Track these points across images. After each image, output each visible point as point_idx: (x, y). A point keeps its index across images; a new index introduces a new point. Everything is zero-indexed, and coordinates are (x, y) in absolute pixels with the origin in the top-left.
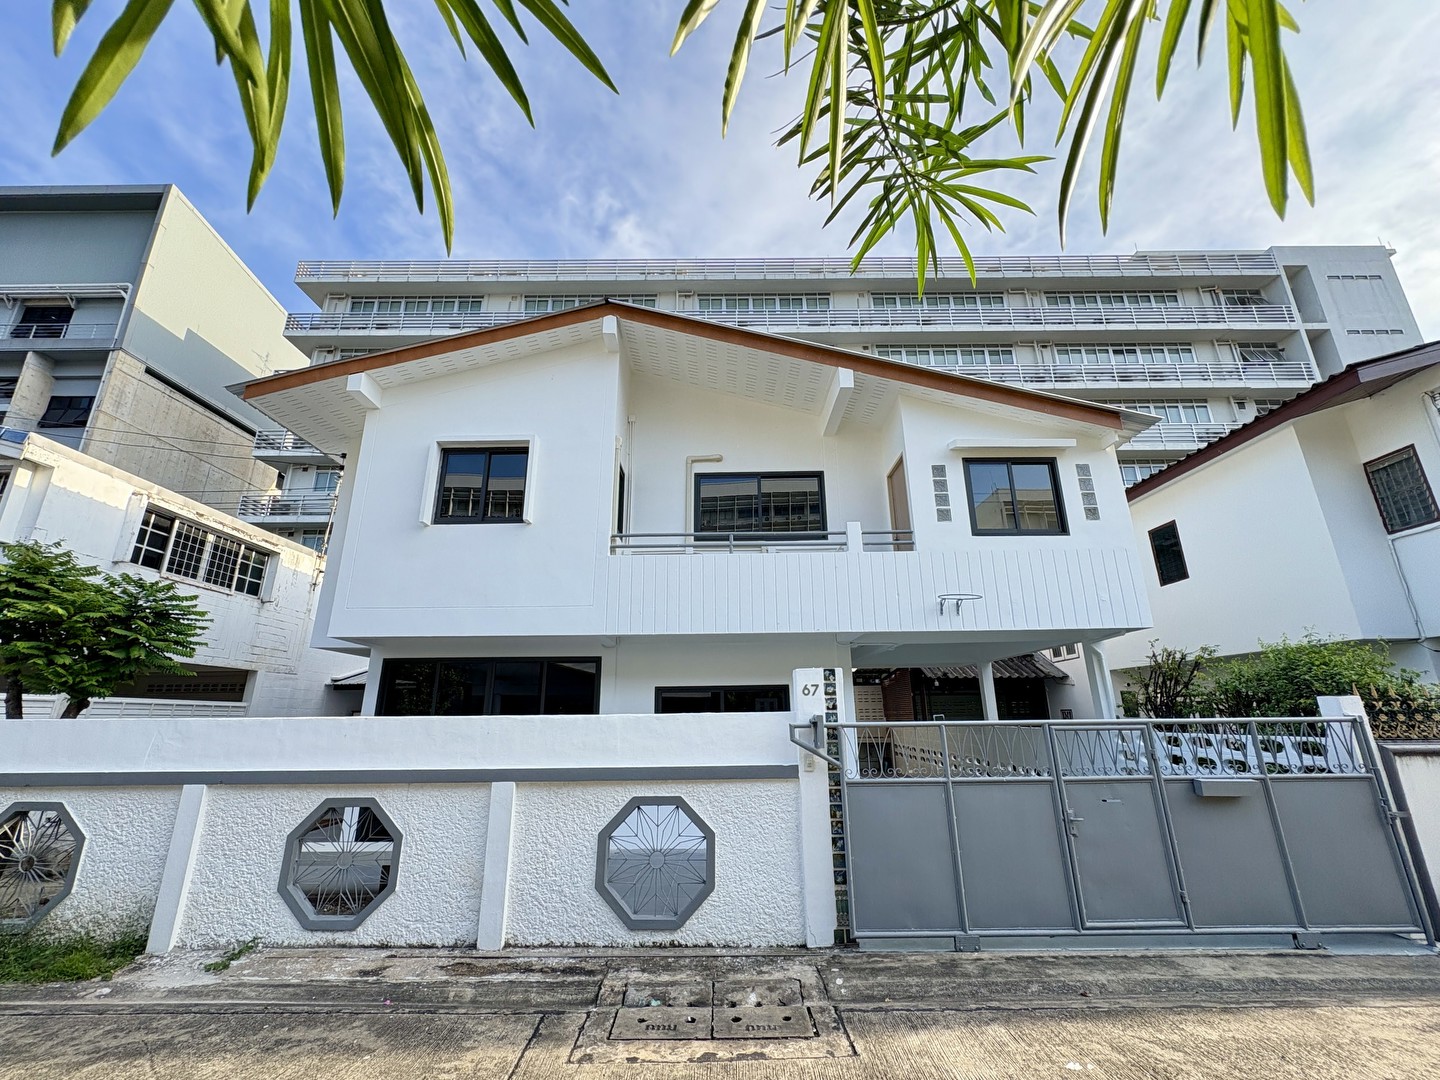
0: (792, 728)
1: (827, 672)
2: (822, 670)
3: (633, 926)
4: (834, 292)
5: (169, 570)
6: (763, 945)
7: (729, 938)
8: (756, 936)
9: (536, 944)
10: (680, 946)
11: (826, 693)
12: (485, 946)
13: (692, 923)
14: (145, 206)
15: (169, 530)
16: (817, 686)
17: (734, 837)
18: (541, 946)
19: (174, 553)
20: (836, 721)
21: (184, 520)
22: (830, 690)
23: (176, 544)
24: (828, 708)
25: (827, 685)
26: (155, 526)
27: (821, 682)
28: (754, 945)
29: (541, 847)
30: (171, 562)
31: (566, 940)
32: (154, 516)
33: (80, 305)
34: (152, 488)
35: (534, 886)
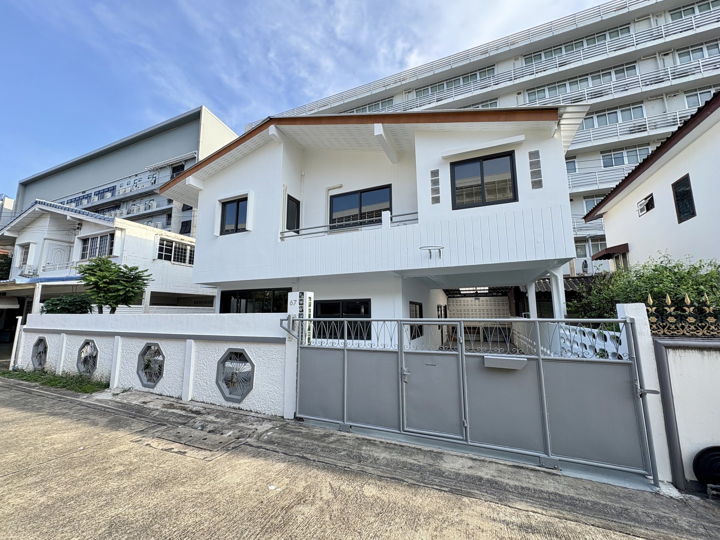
0: (282, 320)
1: (301, 294)
2: (298, 293)
3: (227, 399)
4: (497, 63)
5: (174, 261)
6: (270, 414)
7: (258, 409)
8: (267, 410)
9: (200, 401)
10: (242, 409)
11: (300, 304)
12: (184, 400)
13: (246, 400)
14: (194, 118)
15: (172, 246)
16: (296, 301)
17: (262, 368)
18: (201, 402)
19: (175, 254)
20: (303, 318)
21: (176, 242)
22: (301, 302)
23: (175, 251)
24: (300, 311)
25: (300, 300)
26: (166, 245)
27: (298, 299)
28: (266, 414)
29: (202, 365)
30: (174, 258)
31: (208, 401)
32: (165, 242)
33: (187, 163)
34: (162, 231)
35: (199, 380)
